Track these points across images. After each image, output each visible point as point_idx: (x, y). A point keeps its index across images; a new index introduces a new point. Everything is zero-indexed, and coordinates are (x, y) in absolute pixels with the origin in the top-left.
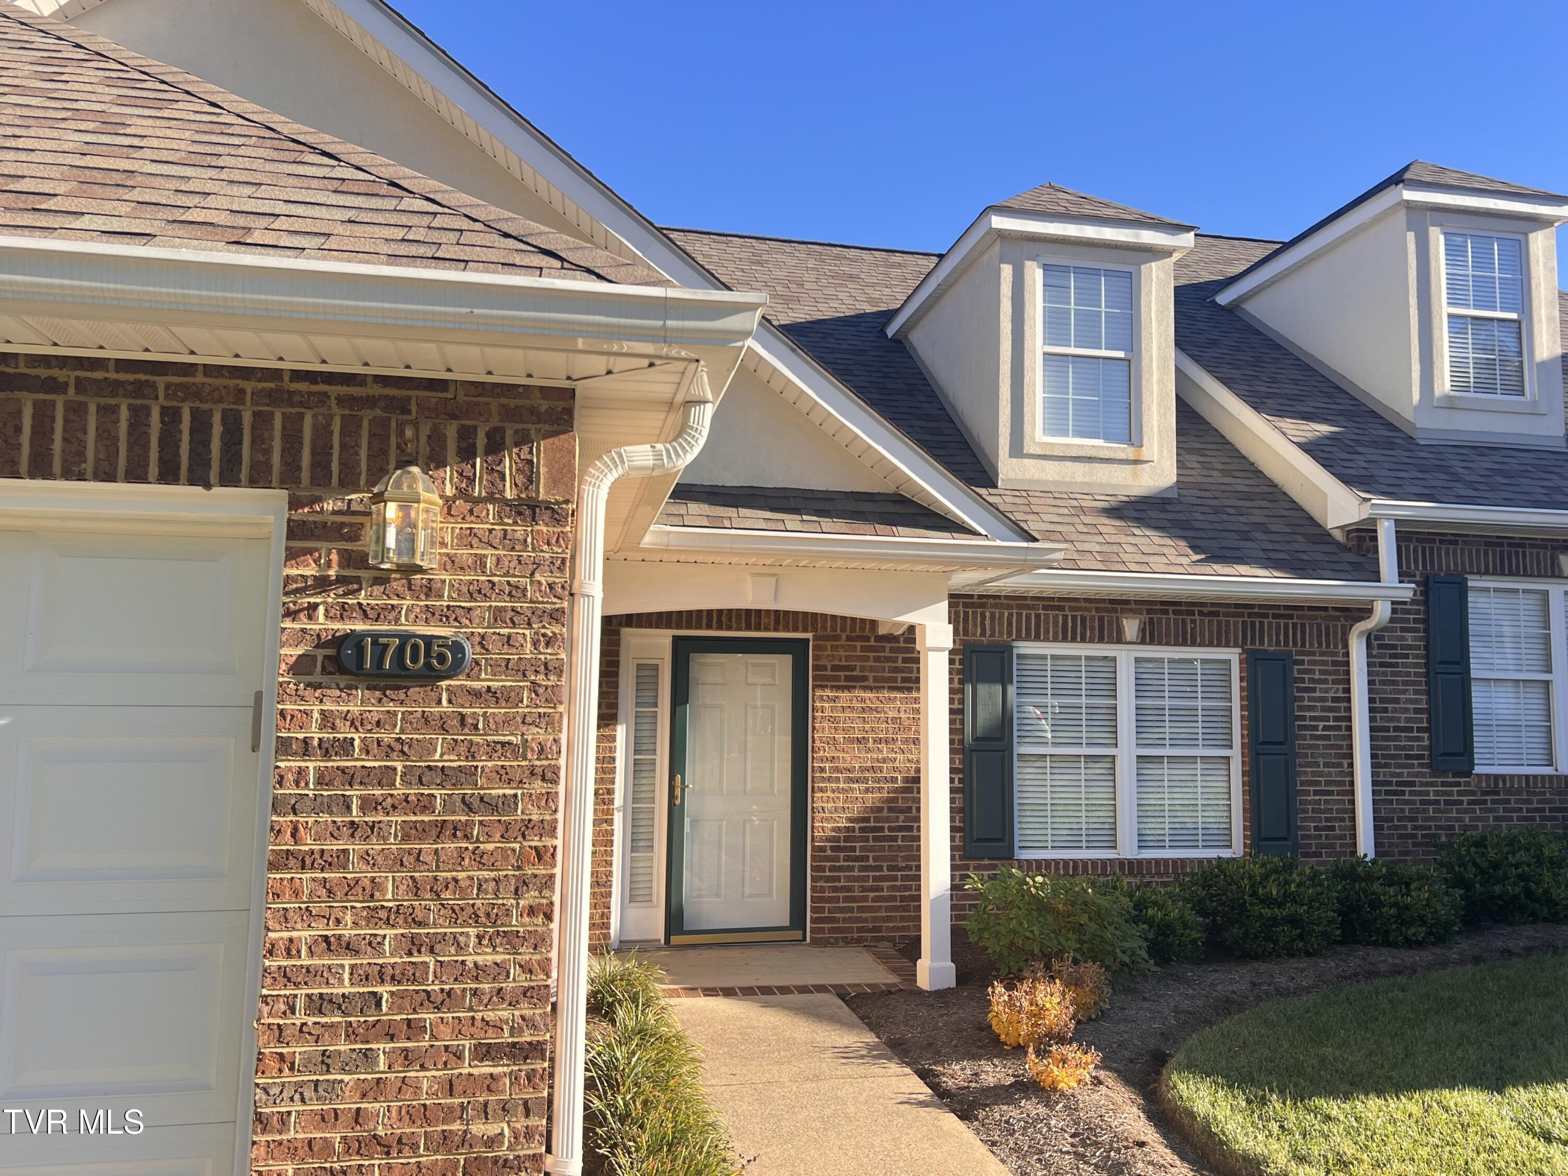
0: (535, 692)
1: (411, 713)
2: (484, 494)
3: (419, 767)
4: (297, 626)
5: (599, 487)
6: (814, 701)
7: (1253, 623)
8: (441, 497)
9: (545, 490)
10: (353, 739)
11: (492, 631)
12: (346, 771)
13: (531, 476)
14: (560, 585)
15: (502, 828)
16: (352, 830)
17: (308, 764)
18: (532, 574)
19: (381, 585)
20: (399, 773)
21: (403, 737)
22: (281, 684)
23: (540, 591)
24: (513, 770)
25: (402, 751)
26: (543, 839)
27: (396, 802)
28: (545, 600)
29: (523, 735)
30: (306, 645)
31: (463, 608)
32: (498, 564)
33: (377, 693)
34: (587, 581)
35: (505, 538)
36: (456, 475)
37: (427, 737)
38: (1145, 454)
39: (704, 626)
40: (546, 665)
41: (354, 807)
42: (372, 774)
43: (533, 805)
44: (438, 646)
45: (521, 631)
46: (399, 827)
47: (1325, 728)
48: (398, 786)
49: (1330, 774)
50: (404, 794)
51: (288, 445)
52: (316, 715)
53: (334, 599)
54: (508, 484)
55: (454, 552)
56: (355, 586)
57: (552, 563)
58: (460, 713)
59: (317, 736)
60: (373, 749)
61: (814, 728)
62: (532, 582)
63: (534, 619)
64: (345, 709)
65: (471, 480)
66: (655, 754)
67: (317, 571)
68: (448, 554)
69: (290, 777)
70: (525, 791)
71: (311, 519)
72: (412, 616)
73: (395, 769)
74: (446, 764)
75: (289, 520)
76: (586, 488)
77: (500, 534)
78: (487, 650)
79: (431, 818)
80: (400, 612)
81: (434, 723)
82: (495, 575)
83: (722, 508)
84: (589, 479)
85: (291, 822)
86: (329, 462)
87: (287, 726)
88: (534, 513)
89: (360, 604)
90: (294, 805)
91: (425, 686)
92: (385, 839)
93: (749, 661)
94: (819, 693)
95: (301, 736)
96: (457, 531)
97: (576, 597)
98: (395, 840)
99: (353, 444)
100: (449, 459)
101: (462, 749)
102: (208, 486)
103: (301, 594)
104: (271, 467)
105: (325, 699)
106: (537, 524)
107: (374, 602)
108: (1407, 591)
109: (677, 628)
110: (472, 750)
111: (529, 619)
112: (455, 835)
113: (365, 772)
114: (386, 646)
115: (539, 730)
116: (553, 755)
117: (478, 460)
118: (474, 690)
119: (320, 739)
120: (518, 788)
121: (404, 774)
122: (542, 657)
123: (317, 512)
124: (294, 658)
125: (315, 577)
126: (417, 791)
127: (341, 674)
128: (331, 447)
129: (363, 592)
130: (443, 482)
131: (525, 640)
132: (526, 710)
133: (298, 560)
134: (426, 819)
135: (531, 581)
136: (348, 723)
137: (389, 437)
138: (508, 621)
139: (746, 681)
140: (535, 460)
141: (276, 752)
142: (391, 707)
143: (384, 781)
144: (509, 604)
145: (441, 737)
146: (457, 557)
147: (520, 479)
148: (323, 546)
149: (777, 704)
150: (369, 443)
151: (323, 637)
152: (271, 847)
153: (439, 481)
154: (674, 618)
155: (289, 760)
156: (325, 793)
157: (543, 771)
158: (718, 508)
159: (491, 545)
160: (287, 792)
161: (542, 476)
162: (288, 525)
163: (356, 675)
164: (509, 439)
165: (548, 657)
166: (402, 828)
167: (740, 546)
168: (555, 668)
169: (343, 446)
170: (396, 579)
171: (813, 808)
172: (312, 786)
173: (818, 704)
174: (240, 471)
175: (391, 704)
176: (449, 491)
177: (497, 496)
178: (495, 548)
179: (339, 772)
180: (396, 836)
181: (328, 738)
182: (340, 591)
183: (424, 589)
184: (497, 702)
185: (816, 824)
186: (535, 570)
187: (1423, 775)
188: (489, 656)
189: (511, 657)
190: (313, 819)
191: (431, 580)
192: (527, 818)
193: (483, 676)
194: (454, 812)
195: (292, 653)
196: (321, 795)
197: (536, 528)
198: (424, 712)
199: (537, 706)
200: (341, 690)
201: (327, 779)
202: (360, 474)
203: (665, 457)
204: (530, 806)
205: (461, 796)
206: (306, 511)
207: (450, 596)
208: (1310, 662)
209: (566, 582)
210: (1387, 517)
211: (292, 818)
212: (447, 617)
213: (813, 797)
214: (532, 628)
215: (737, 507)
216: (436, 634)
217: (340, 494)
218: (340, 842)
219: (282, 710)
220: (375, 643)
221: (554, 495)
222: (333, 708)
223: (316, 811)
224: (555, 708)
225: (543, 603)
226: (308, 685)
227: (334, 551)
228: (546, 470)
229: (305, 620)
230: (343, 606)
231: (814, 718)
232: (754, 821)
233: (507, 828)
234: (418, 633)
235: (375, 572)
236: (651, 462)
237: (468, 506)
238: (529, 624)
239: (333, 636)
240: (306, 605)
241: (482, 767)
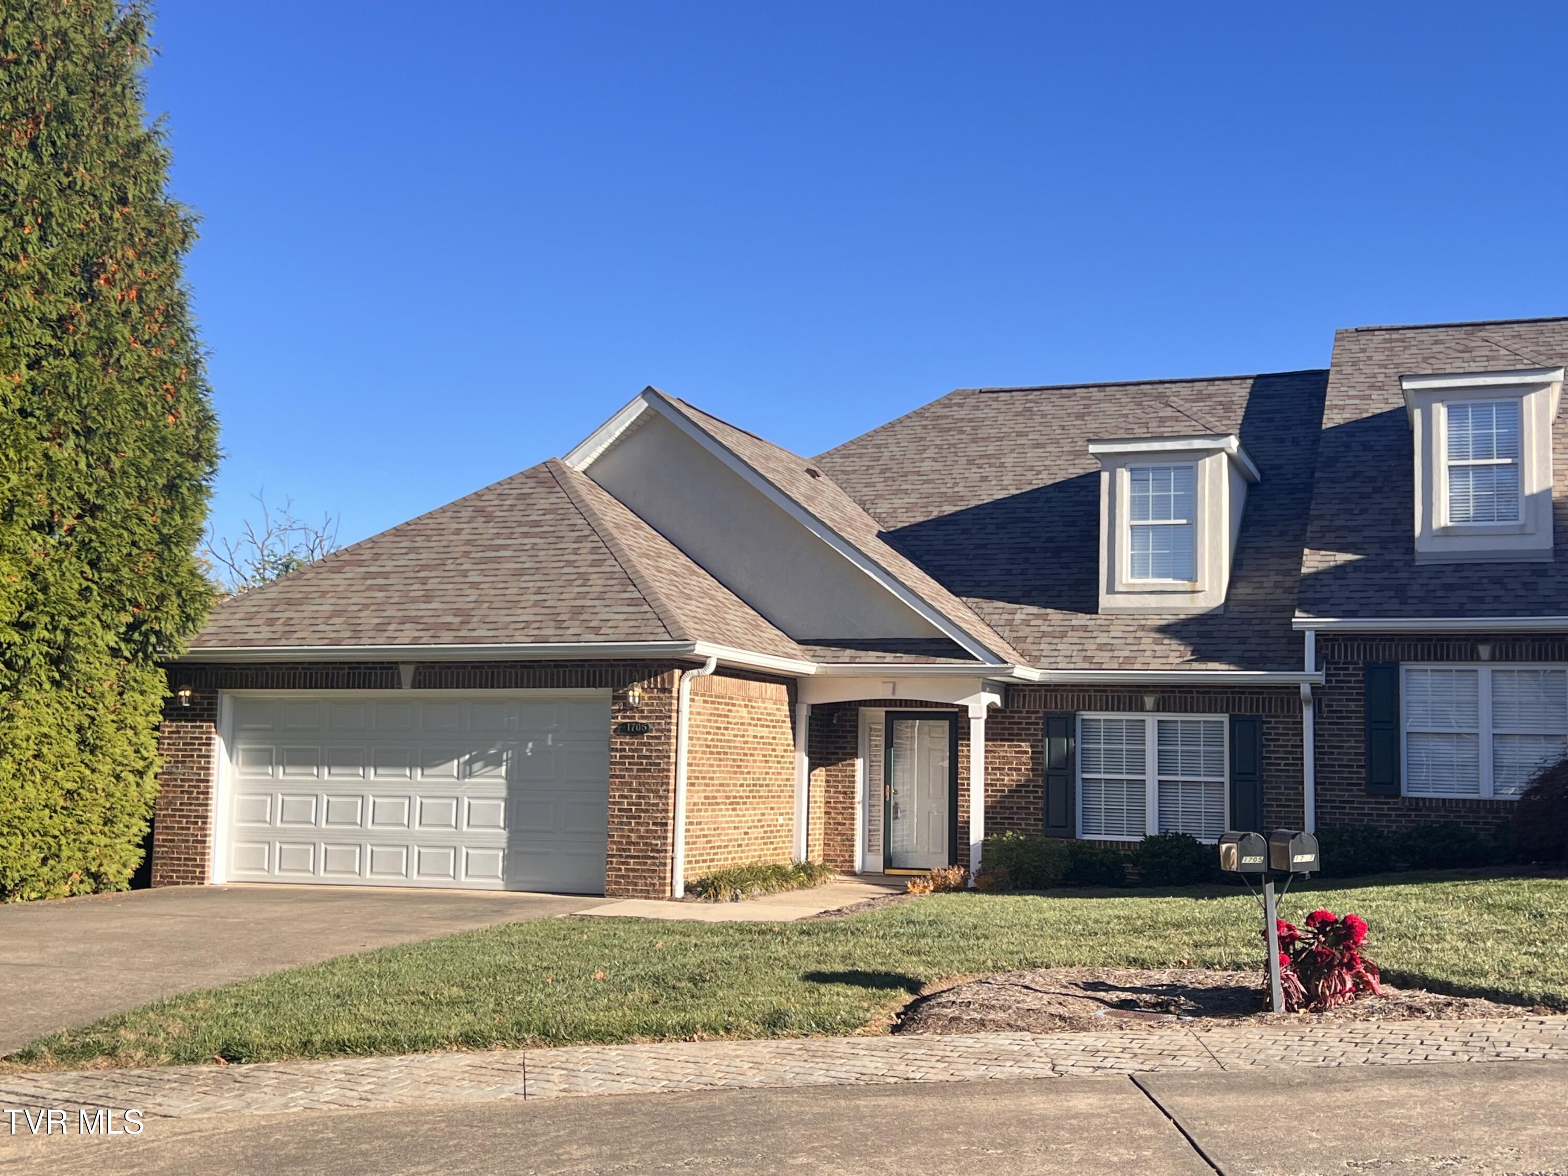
1: (638, 742)
3: (640, 755)
4: (614, 721)
7: (1234, 698)
10: (626, 748)
16: (626, 770)
17: (617, 754)
19: (632, 711)
20: (636, 756)
21: (637, 747)
22: (611, 735)
25: (636, 751)
27: (635, 763)
30: (616, 725)
31: (650, 715)
32: (656, 704)
33: (631, 737)
35: (658, 698)
36: (645, 683)
37: (642, 747)
38: (1198, 586)
41: (627, 764)
42: (630, 756)
44: (644, 725)
47: (1286, 765)
48: (636, 759)
49: (1289, 794)
51: (612, 677)
52: (619, 742)
53: (622, 714)
54: (659, 684)
58: (649, 742)
60: (630, 750)
64: (625, 741)
65: (651, 683)
68: (646, 702)
69: (613, 757)
74: (646, 754)
75: (612, 695)
80: (636, 717)
81: (643, 744)
82: (656, 707)
87: (613, 745)
90: (614, 763)
91: (641, 735)
92: (633, 772)
94: (960, 742)
95: (616, 747)
96: (648, 696)
100: (645, 679)
101: (649, 750)
103: (614, 713)
104: (609, 683)
105: (620, 738)
107: (630, 715)
108: (1320, 678)
112: (647, 771)
114: (633, 725)
117: (653, 678)
118: (652, 736)
123: (615, 693)
124: (614, 728)
125: (617, 709)
126: (640, 761)
127: (624, 732)
129: (628, 713)
130: (643, 685)
133: (612, 705)
134: (642, 767)
136: (625, 744)
137: (632, 674)
139: (930, 736)
141: (610, 751)
143: (633, 758)
145: (645, 747)
148: (616, 701)
151: (620, 724)
153: (641, 684)
155: (613, 753)
156: (621, 761)
159: (655, 700)
160: (613, 760)
163: (627, 733)
164: (659, 673)
166: (637, 769)
170: (635, 709)
172: (618, 759)
173: (960, 748)
174: (603, 684)
175: (634, 740)
177: (656, 687)
179: (624, 756)
181: (621, 748)
185: (960, 814)
187: (1362, 796)
191: (640, 709)
194: (647, 766)
198: (641, 742)
200: (624, 736)
201: (621, 757)
205: (649, 762)
207: (647, 713)
208: (1276, 722)
210: (1310, 629)
211: (614, 766)
212: (646, 718)
216: (643, 722)
217: (621, 689)
218: (624, 773)
219: (612, 741)
220: (630, 725)
222: (622, 740)
223: (619, 765)
226: (617, 735)
227: (622, 702)
229: (616, 719)
230: (624, 716)
232: (934, 813)
234: (639, 722)
235: (629, 707)
237: (650, 690)
240: (616, 716)
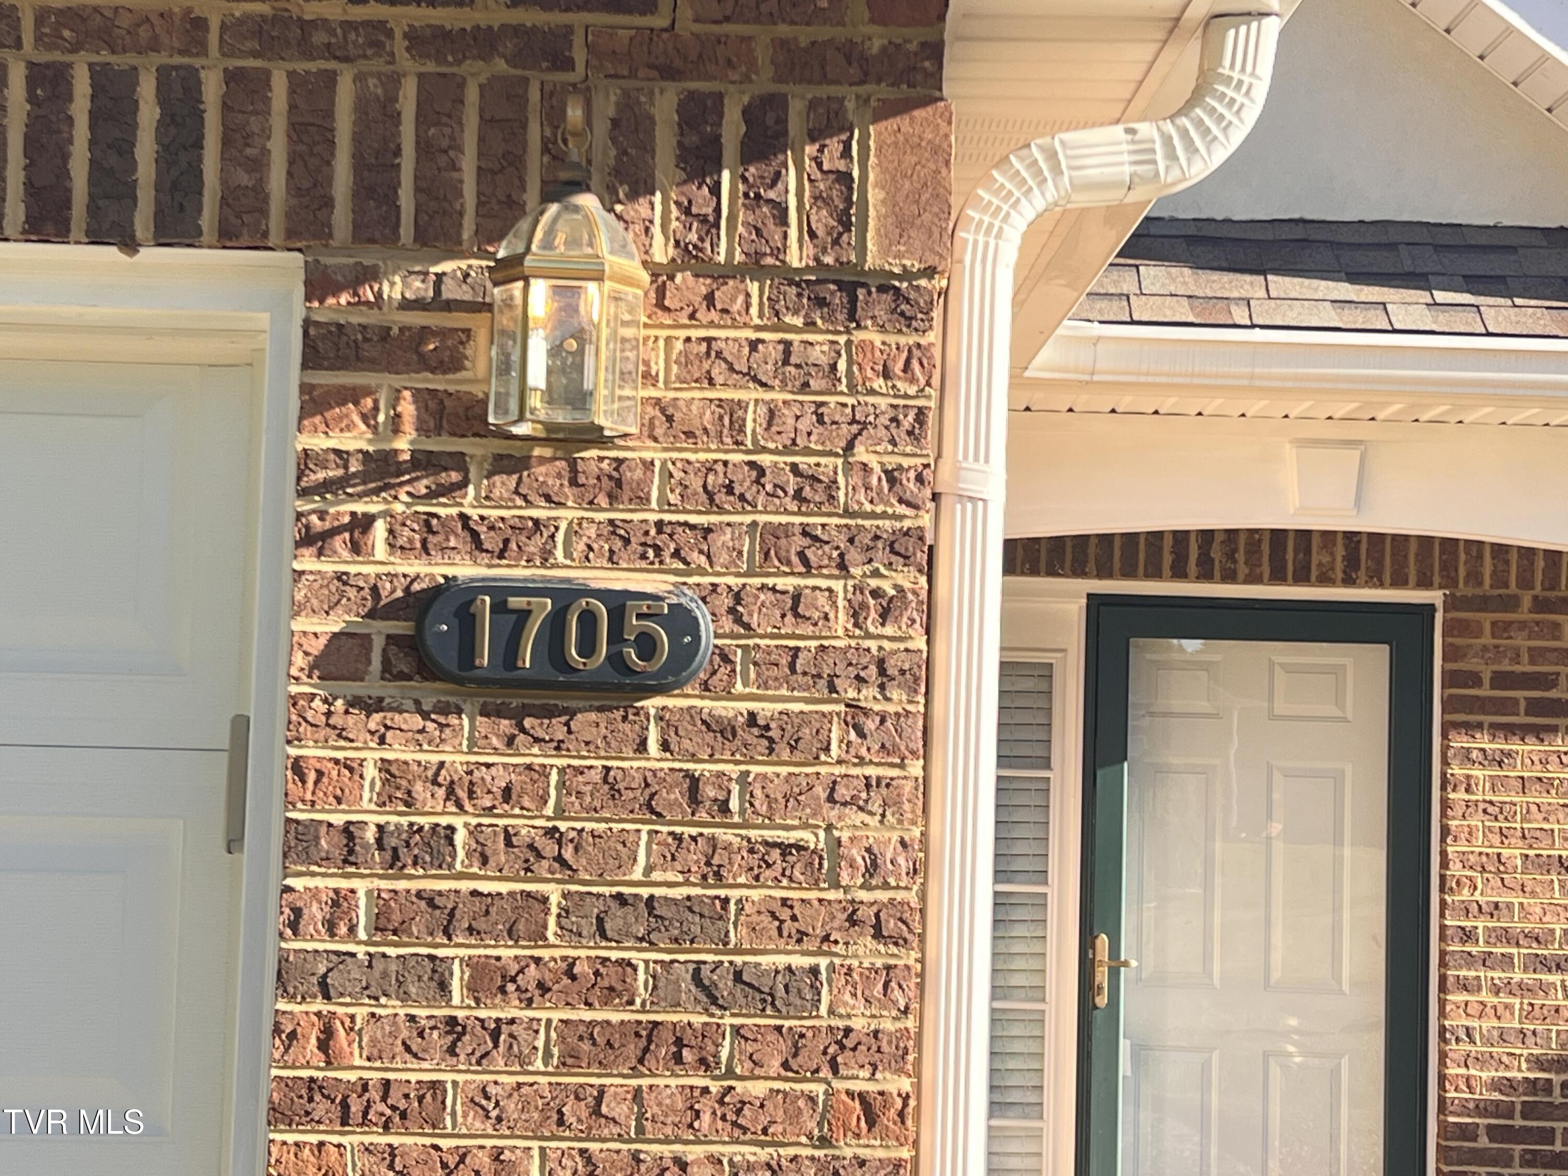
0: (856, 727)
1: (579, 771)
2: (738, 257)
3: (599, 896)
4: (328, 567)
5: (999, 236)
6: (1445, 762)
8: (645, 264)
9: (879, 245)
10: (451, 829)
11: (757, 581)
12: (438, 901)
13: (846, 212)
14: (912, 474)
15: (784, 1046)
16: (450, 1038)
17: (355, 883)
18: (849, 447)
19: (510, 473)
20: (554, 910)
21: (563, 826)
22: (294, 700)
23: (868, 488)
24: (808, 912)
25: (560, 859)
26: (878, 1075)
27: (548, 976)
28: (879, 509)
29: (829, 828)
30: (348, 612)
31: (693, 527)
32: (770, 424)
33: (505, 725)
34: (970, 463)
35: (786, 362)
36: (675, 212)
37: (616, 827)
39: (1166, 570)
40: (881, 664)
41: (455, 985)
42: (493, 910)
43: (854, 995)
44: (640, 616)
45: (823, 583)
46: (553, 1035)
48: (552, 939)
50: (564, 958)
51: (302, 148)
52: (371, 772)
53: (408, 505)
54: (793, 233)
55: (671, 395)
56: (455, 476)
57: (894, 420)
58: (688, 775)
59: (373, 819)
60: (495, 853)
61: (1445, 831)
62: (848, 466)
63: (853, 555)
64: (435, 758)
65: (710, 225)
66: (1046, 883)
67: (370, 441)
68: (658, 401)
69: (316, 913)
70: (837, 961)
71: (355, 319)
72: (579, 547)
73: (545, 900)
74: (658, 892)
75: (307, 323)
76: (971, 238)
77: (776, 353)
78: (747, 627)
79: (627, 1017)
80: (552, 537)
81: (631, 794)
82: (764, 450)
83: (1227, 277)
84: (977, 216)
85: (319, 1014)
86: (395, 187)
87: (309, 796)
88: (853, 300)
89: (464, 518)
90: (325, 976)
91: (610, 709)
92: (523, 1060)
93: (1277, 659)
94: (1459, 742)
95: (338, 819)
96: (679, 346)
97: (944, 500)
98: (546, 1064)
99: (445, 144)
100: (659, 175)
101: (694, 857)
102: (130, 245)
103: (335, 494)
104: (266, 199)
105: (389, 734)
106: (859, 326)
107: (494, 513)
109: (1099, 576)
110: (715, 861)
111: (841, 555)
112: (678, 1058)
113: (478, 906)
114: (524, 615)
115: (867, 819)
116: (898, 879)
117: (726, 175)
118: (719, 720)
119: (380, 828)
120: (820, 953)
121: (565, 913)
122: (873, 645)
123: (368, 303)
124: (323, 641)
125: (366, 454)
126: (593, 953)
127: (425, 679)
128: (398, 152)
129: (471, 489)
130: (647, 230)
131: (834, 604)
132: (838, 770)
133: (328, 415)
134: (615, 1017)
135: (846, 463)
136: (441, 793)
137: (524, 125)
138: (795, 559)
139: (1271, 709)
140: (856, 174)
141: (285, 856)
142: (536, 756)
143: (521, 926)
144: (797, 520)
145: (645, 828)
146: (676, 407)
147: (822, 220)
148: (384, 382)
149: (1349, 770)
150: (481, 139)
151: (384, 594)
152: (275, 1072)
153: (639, 228)
154: (1092, 550)
155: (313, 874)
156: (392, 952)
157: (877, 915)
158: (1215, 276)
159: (755, 379)
160: (310, 946)
161: (872, 212)
162: (306, 334)
163: (460, 681)
164: (795, 125)
165: (887, 645)
166: (562, 1038)
167: (1275, 370)
168: (903, 672)
169: (424, 148)
170: (542, 460)
171: (1443, 1030)
172: (362, 935)
173: (1456, 770)
174: (200, 210)
175: (536, 750)
176: (661, 252)
177: (769, 261)
178: (763, 385)
179: (423, 904)
180: (547, 1055)
181: (398, 826)
182: (421, 487)
183: (607, 484)
184: (771, 750)
185: (1452, 1071)
186: (855, 437)
188: (751, 642)
189: (801, 644)
190: (366, 1010)
191: (620, 462)
192: (841, 1024)
193: (739, 688)
194: (676, 1005)
195: (318, 629)
196: (384, 955)
197: (858, 336)
198: (607, 769)
199: (862, 762)
200: (425, 716)
201: (396, 917)
202: (461, 214)
203: (1159, 157)
204: (847, 997)
205: (691, 967)
206: (343, 301)
207: (663, 501)
209: (926, 466)
211: (318, 1006)
212: (658, 550)
213: (1442, 1004)
214: (847, 575)
215: (1263, 272)
216: (633, 587)
217: (417, 261)
218: (425, 1065)
219: (297, 759)
220: (499, 608)
221: (898, 256)
222: (408, 757)
223: (373, 991)
224: (902, 766)
225: (873, 515)
226: (354, 703)
227: (407, 394)
228: (882, 195)
229: (346, 554)
230: (427, 521)
231: (1445, 805)
232: (1290, 1055)
233: (795, 1045)
234: (594, 585)
235: (496, 442)
236: (1127, 169)
237: (702, 286)
238: (843, 566)
239: (407, 590)
240: (347, 519)
241: (739, 901)
